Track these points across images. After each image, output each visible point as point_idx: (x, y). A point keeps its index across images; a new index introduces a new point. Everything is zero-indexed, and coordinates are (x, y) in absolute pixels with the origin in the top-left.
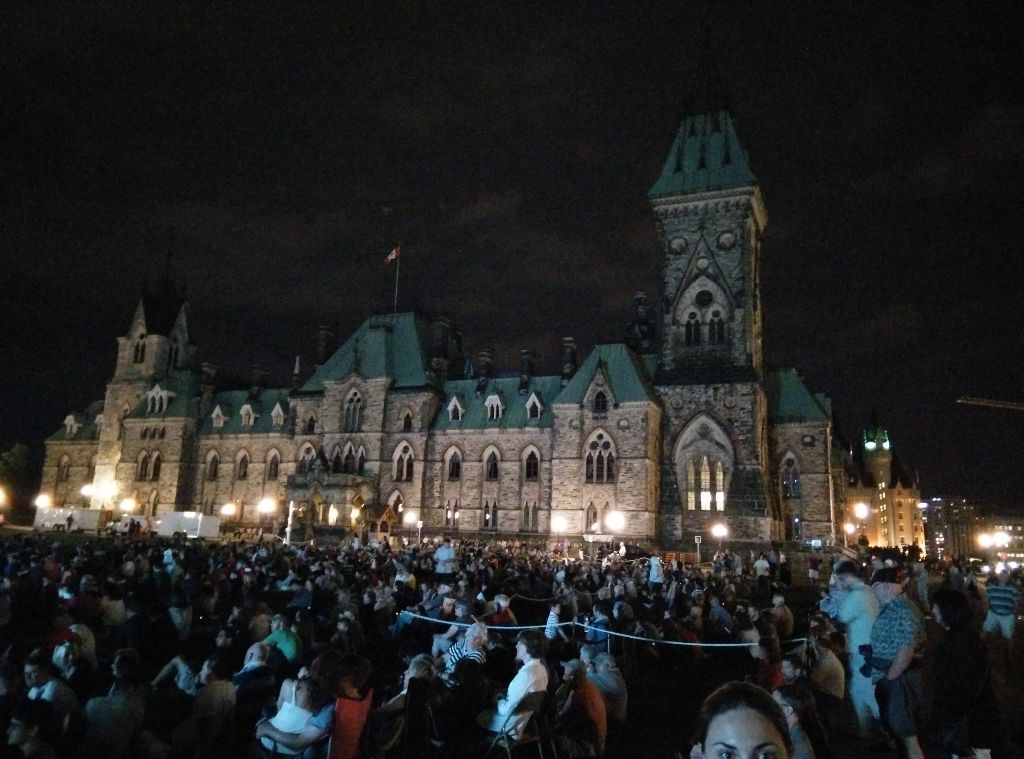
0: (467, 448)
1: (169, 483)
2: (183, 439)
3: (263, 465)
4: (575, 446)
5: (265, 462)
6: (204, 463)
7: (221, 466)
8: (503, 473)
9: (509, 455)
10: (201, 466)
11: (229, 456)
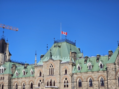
0: (83, 78)
2: (9, 80)
3: (29, 86)
4: (114, 76)
5: (29, 85)
6: (14, 86)
7: (18, 86)
8: (94, 85)
9: (95, 79)
10: (13, 87)
11: (20, 84)
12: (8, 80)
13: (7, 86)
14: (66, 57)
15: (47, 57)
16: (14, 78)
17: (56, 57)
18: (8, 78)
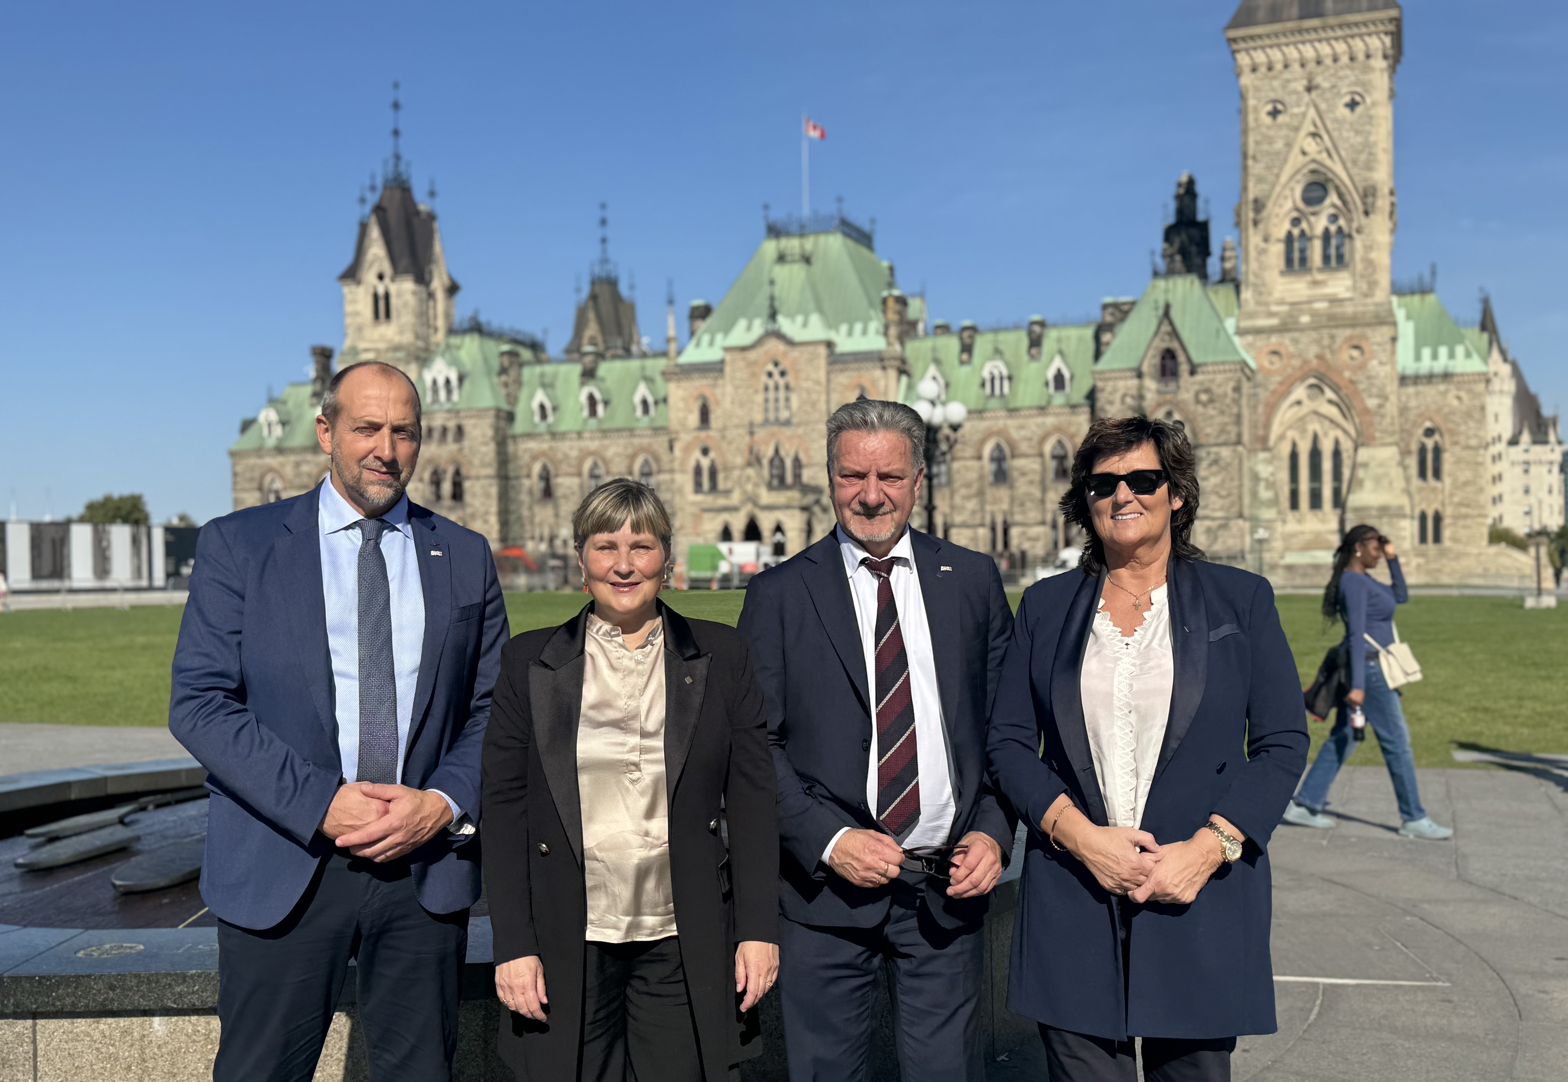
1: (482, 509)
2: (495, 442)
6: (529, 478)
7: (557, 481)
8: (1015, 475)
10: (526, 483)
11: (569, 465)
12: (492, 444)
13: (493, 481)
14: (858, 327)
15: (742, 324)
16: (529, 436)
17: (805, 324)
18: (490, 433)
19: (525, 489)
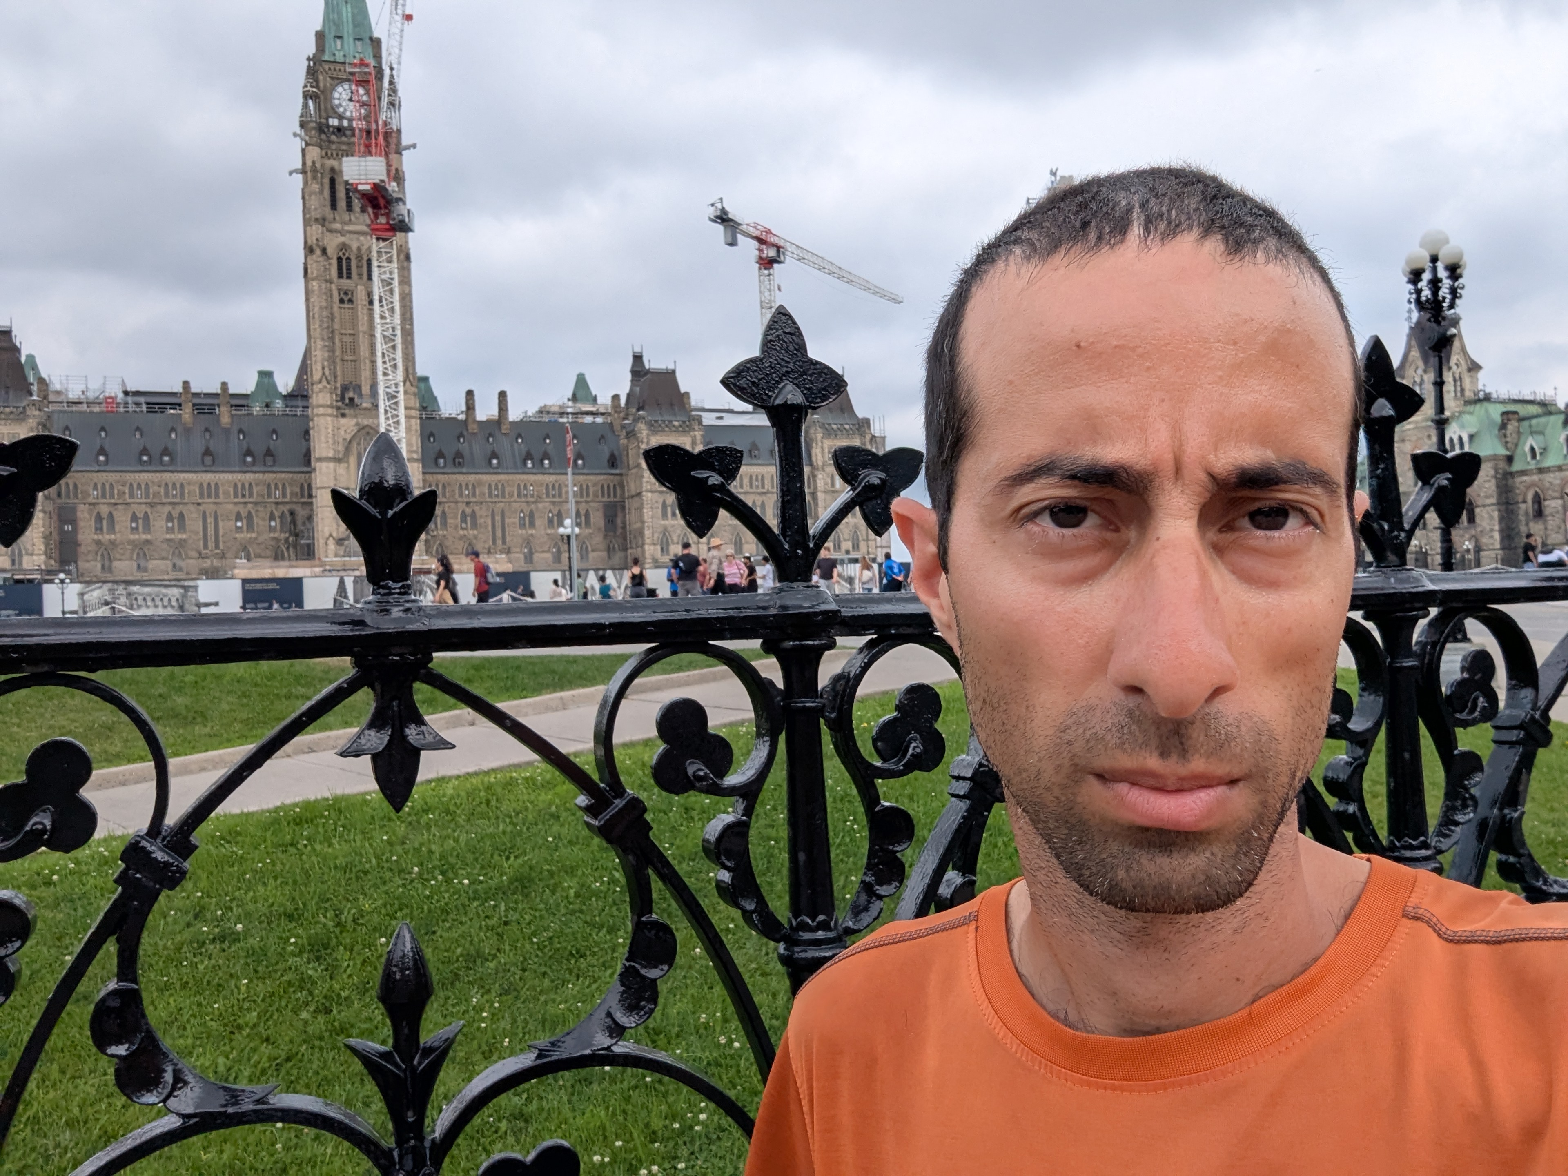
1: (1488, 528)
2: (1496, 479)
6: (1525, 502)
7: (1547, 503)
10: (1523, 506)
11: (1554, 491)
12: (1494, 481)
13: (1494, 507)
16: (1523, 473)
18: (1492, 472)
19: (1521, 512)
